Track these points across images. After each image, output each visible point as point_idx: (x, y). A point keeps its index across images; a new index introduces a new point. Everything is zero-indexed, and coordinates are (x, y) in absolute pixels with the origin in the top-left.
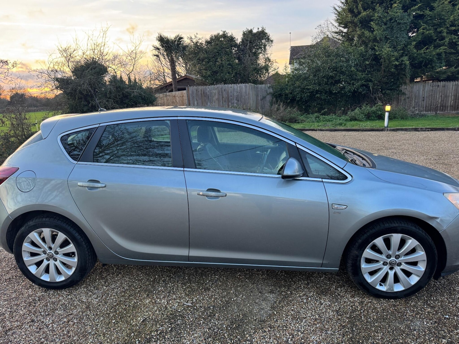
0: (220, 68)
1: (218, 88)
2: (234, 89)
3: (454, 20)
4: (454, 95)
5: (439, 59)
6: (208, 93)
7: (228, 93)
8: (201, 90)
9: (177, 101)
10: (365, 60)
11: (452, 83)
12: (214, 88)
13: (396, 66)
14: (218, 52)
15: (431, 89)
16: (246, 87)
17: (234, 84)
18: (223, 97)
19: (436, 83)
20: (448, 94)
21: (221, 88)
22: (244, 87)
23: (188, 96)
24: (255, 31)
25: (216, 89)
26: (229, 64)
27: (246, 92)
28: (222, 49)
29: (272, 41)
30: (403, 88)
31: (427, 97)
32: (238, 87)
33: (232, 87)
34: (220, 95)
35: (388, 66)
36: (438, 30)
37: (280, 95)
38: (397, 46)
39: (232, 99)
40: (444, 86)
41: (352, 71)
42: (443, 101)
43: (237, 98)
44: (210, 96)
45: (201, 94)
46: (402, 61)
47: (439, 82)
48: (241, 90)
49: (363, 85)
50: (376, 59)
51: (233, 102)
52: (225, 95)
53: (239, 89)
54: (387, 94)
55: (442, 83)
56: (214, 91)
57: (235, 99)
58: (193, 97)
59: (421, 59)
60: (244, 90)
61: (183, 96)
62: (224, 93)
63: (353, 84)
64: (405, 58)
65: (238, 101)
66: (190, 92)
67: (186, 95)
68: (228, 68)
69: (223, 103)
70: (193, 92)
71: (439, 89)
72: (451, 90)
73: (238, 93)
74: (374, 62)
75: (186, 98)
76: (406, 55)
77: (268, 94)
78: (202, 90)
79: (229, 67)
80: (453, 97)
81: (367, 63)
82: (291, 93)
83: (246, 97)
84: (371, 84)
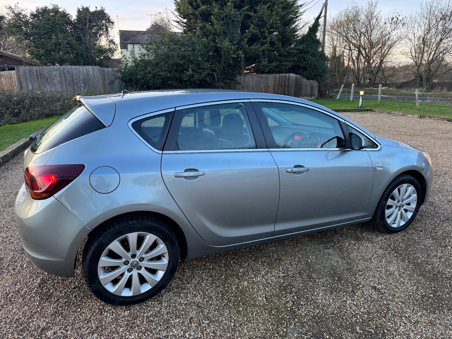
0: (56, 47)
1: (58, 69)
2: (79, 72)
3: (273, 23)
4: (273, 86)
5: (263, 55)
6: (46, 75)
7: (72, 75)
8: (36, 71)
9: (4, 83)
10: (208, 51)
11: (271, 75)
12: (54, 69)
13: (234, 58)
14: (51, 29)
15: (257, 80)
16: (93, 69)
17: (79, 66)
18: (66, 80)
19: (260, 75)
20: (269, 85)
21: (63, 70)
22: (91, 69)
23: (18, 78)
24: (92, 10)
25: (56, 71)
26: (67, 43)
27: (94, 76)
28: (56, 25)
29: (113, 23)
30: (238, 78)
31: (255, 87)
32: (84, 69)
33: (77, 69)
34: (62, 77)
35: (227, 59)
36: (262, 30)
37: (130, 80)
38: (233, 41)
39: (77, 82)
40: (266, 78)
41: (198, 61)
42: (266, 90)
43: (84, 81)
44: (50, 79)
45: (37, 76)
46: (239, 54)
47: (263, 75)
48: (88, 73)
49: (208, 75)
50: (217, 50)
51: (79, 86)
52: (68, 77)
53: (85, 71)
54: (228, 83)
55: (264, 75)
56: (54, 73)
57: (81, 83)
58: (26, 79)
59: (252, 54)
60: (91, 73)
61: (11, 77)
62: (67, 75)
63: (201, 73)
64: (241, 52)
65: (86, 84)
66: (21, 73)
67: (15, 76)
68: (66, 47)
69: (66, 86)
70: (25, 73)
71: (262, 80)
72: (271, 81)
73: (84, 76)
74: (216, 54)
75: (16, 80)
76: (241, 50)
77: (116, 79)
78: (38, 71)
79: (68, 46)
80: (272, 87)
81: (211, 54)
82: (143, 79)
83: (95, 80)
84: (215, 74)
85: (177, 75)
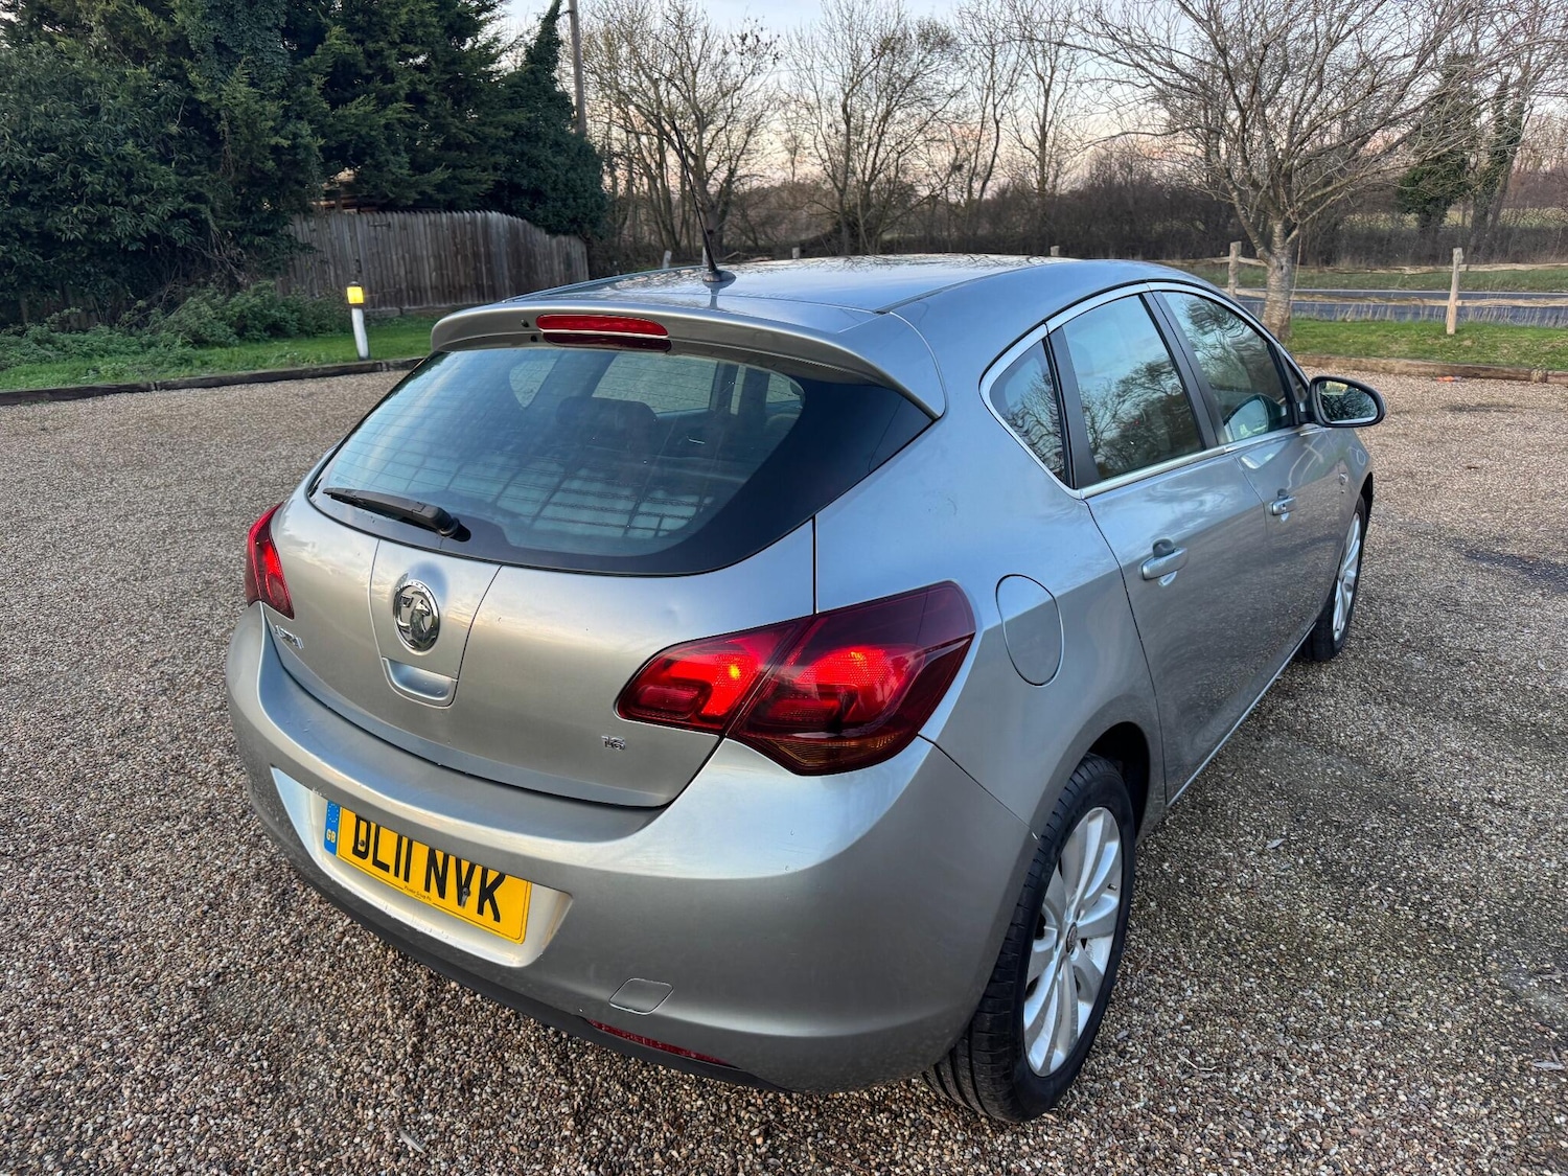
3: (411, 22)
4: (435, 257)
5: (390, 140)
10: (159, 119)
11: (420, 216)
13: (276, 149)
15: (373, 234)
19: (380, 218)
20: (418, 253)
30: (300, 228)
31: (366, 261)
35: (248, 151)
36: (371, 46)
38: (261, 80)
40: (404, 227)
41: (123, 158)
42: (411, 272)
46: (296, 136)
47: (389, 215)
49: (176, 215)
50: (198, 118)
54: (260, 249)
55: (395, 218)
59: (345, 136)
63: (139, 210)
64: (305, 128)
71: (391, 234)
72: (423, 238)
74: (193, 132)
76: (299, 117)
80: (432, 260)
81: (174, 129)
84: (206, 212)
85: (28, 219)
